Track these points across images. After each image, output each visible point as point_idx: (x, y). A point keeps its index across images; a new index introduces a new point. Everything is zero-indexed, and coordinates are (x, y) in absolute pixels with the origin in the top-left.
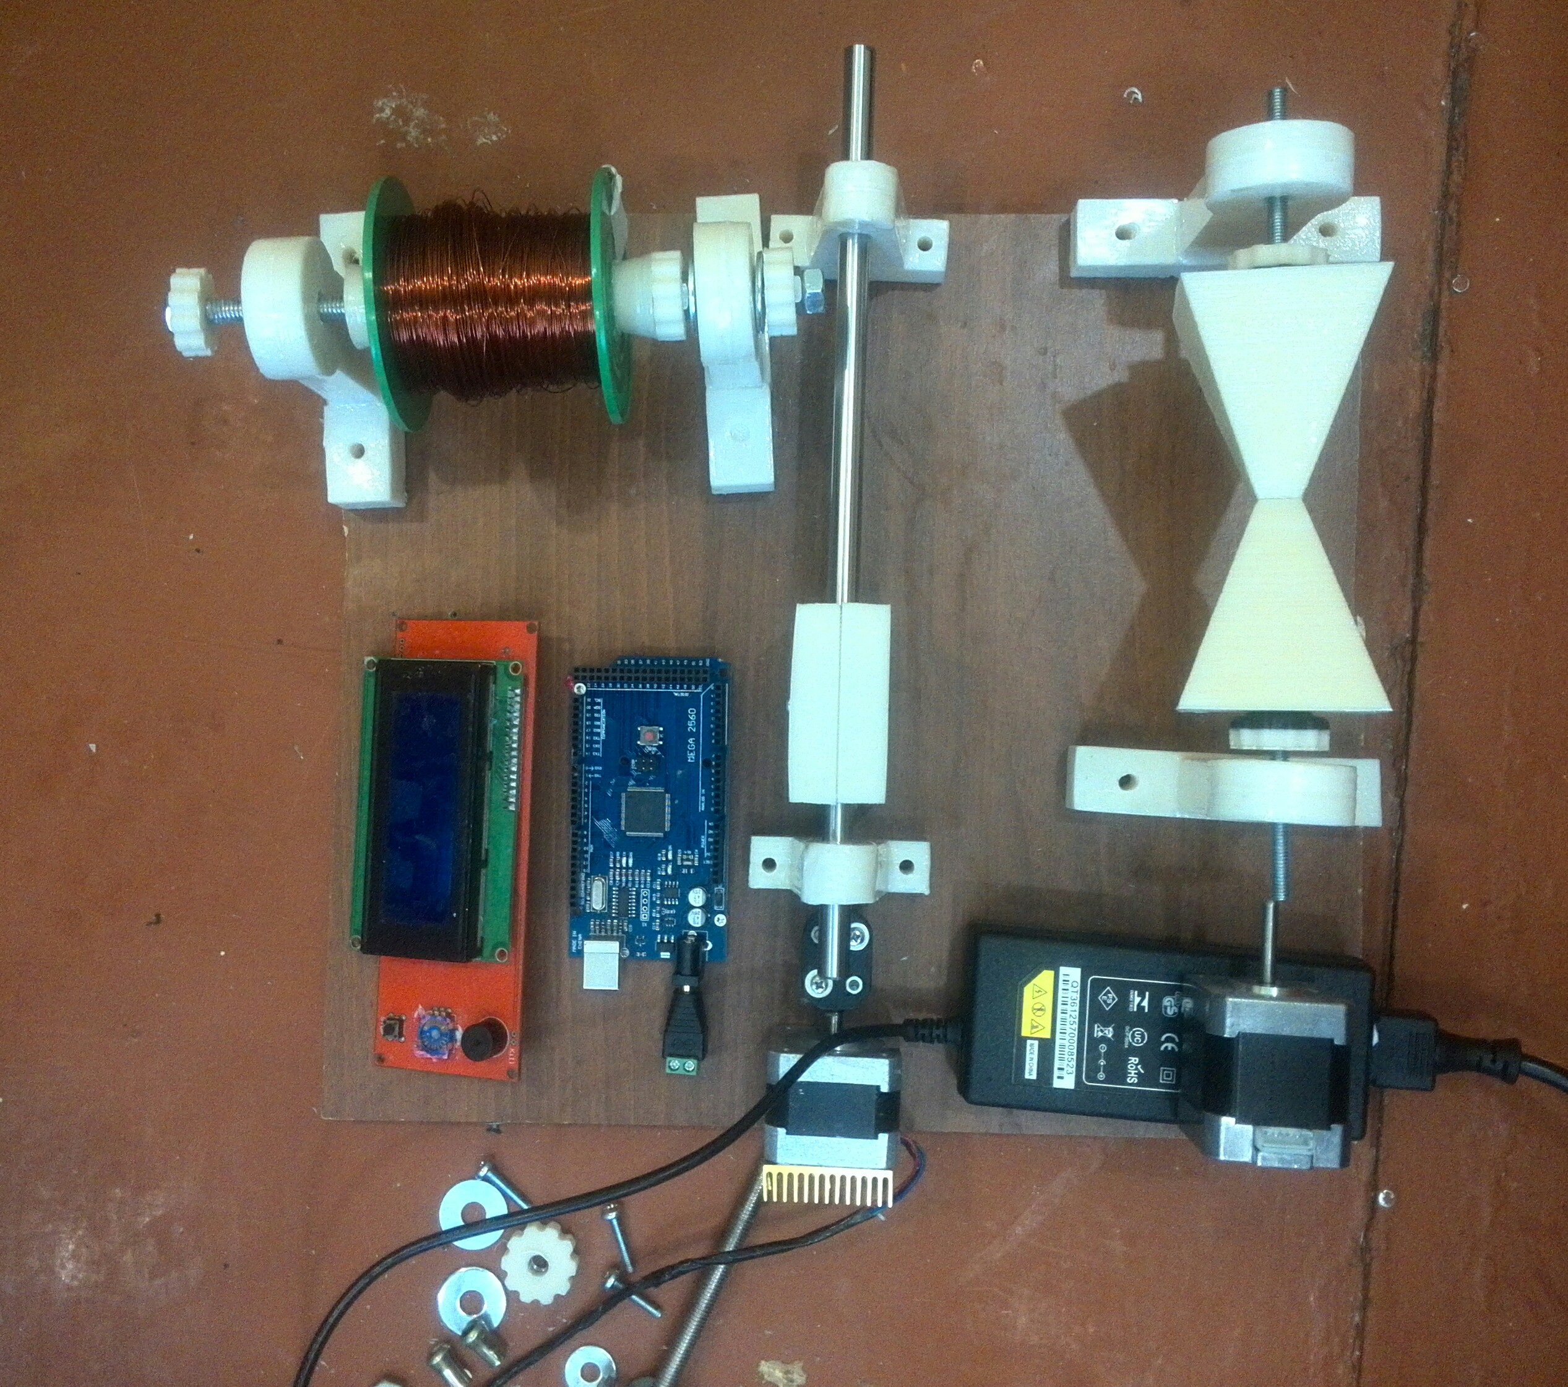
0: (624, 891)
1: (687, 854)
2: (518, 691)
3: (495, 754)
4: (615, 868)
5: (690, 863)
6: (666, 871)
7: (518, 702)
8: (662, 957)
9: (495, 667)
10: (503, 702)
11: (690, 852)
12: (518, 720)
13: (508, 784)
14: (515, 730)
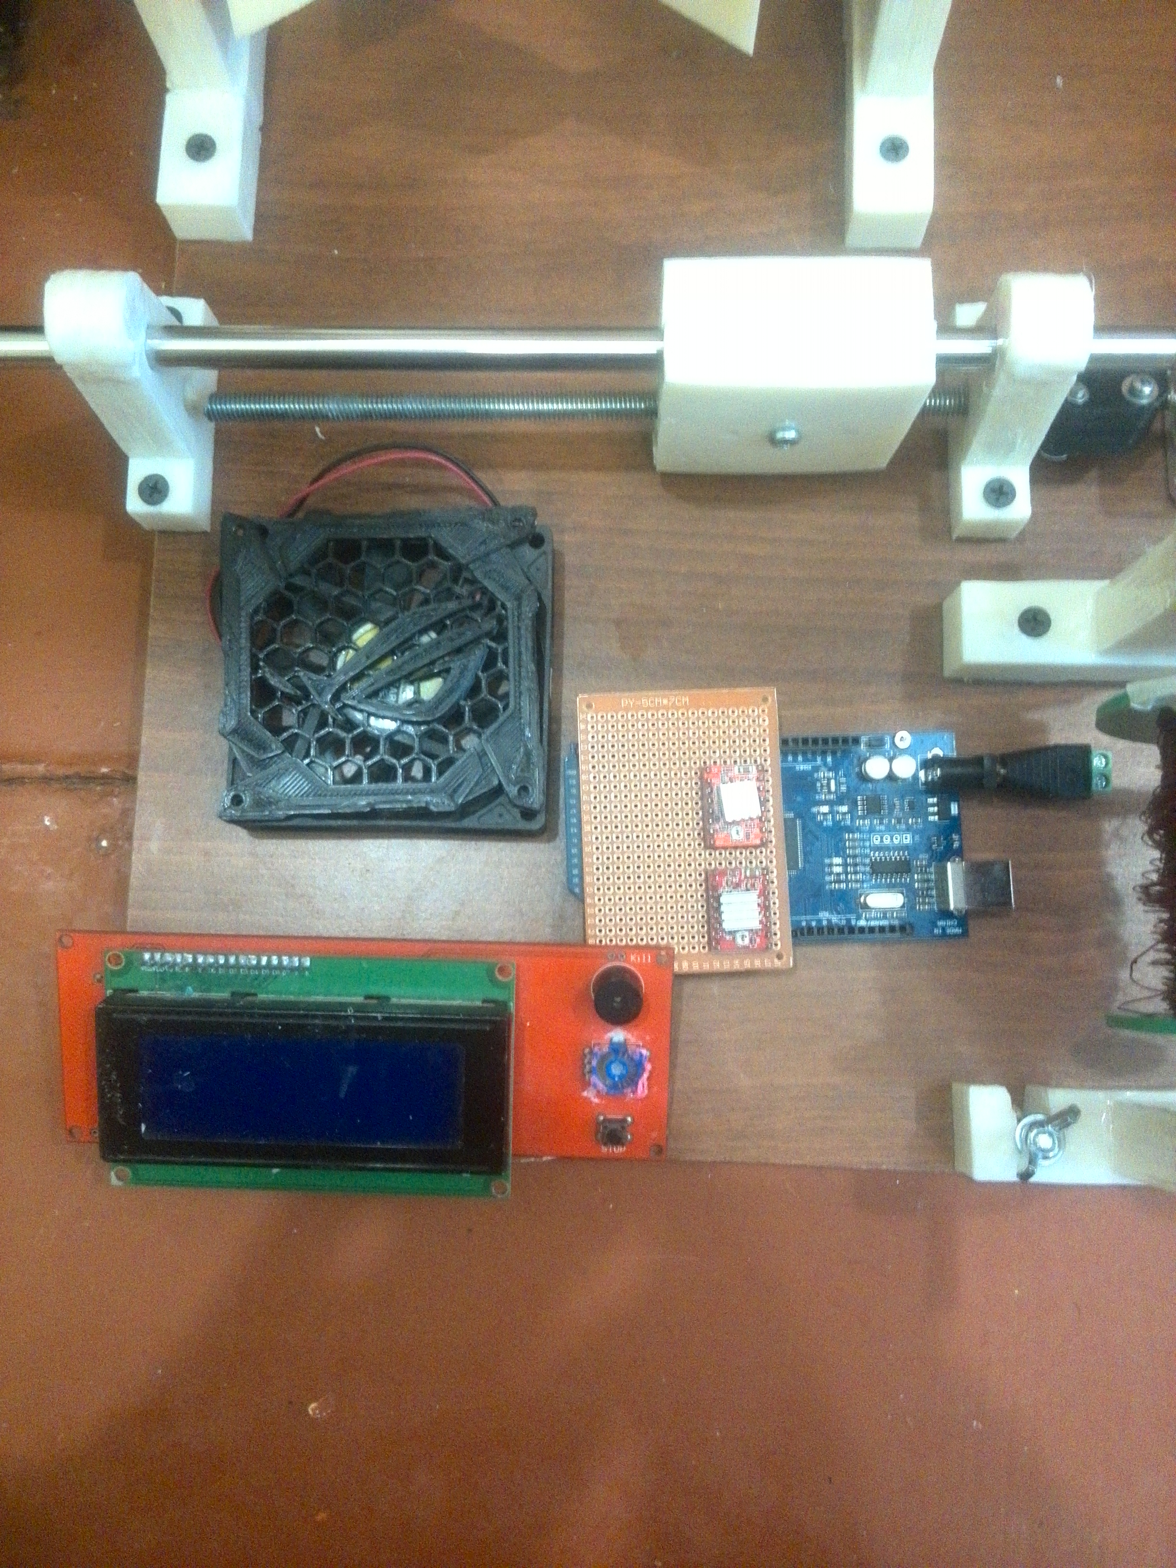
0: (877, 869)
1: (822, 786)
2: (147, 956)
3: (236, 989)
4: (847, 881)
5: (833, 782)
6: (844, 814)
7: (162, 956)
8: (957, 812)
9: (115, 990)
10: (162, 978)
11: (818, 785)
12: (185, 955)
13: (275, 968)
14: (200, 960)
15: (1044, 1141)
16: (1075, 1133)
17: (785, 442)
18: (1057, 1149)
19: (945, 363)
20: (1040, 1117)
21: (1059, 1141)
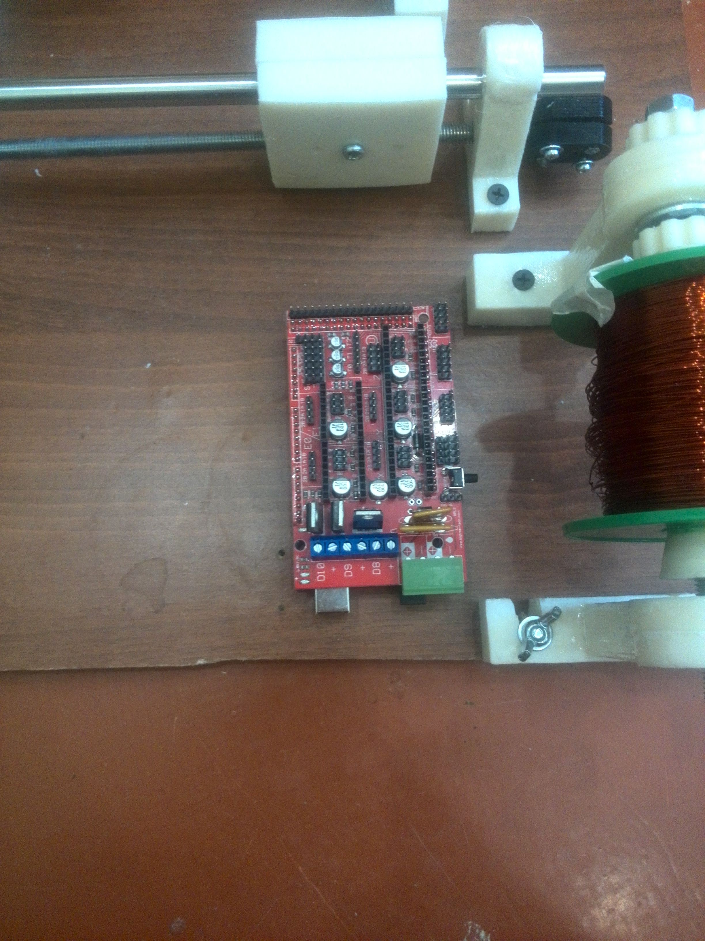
15: (538, 634)
16: (559, 627)
17: (354, 154)
18: (546, 639)
19: (452, 91)
20: (536, 618)
21: (548, 633)
